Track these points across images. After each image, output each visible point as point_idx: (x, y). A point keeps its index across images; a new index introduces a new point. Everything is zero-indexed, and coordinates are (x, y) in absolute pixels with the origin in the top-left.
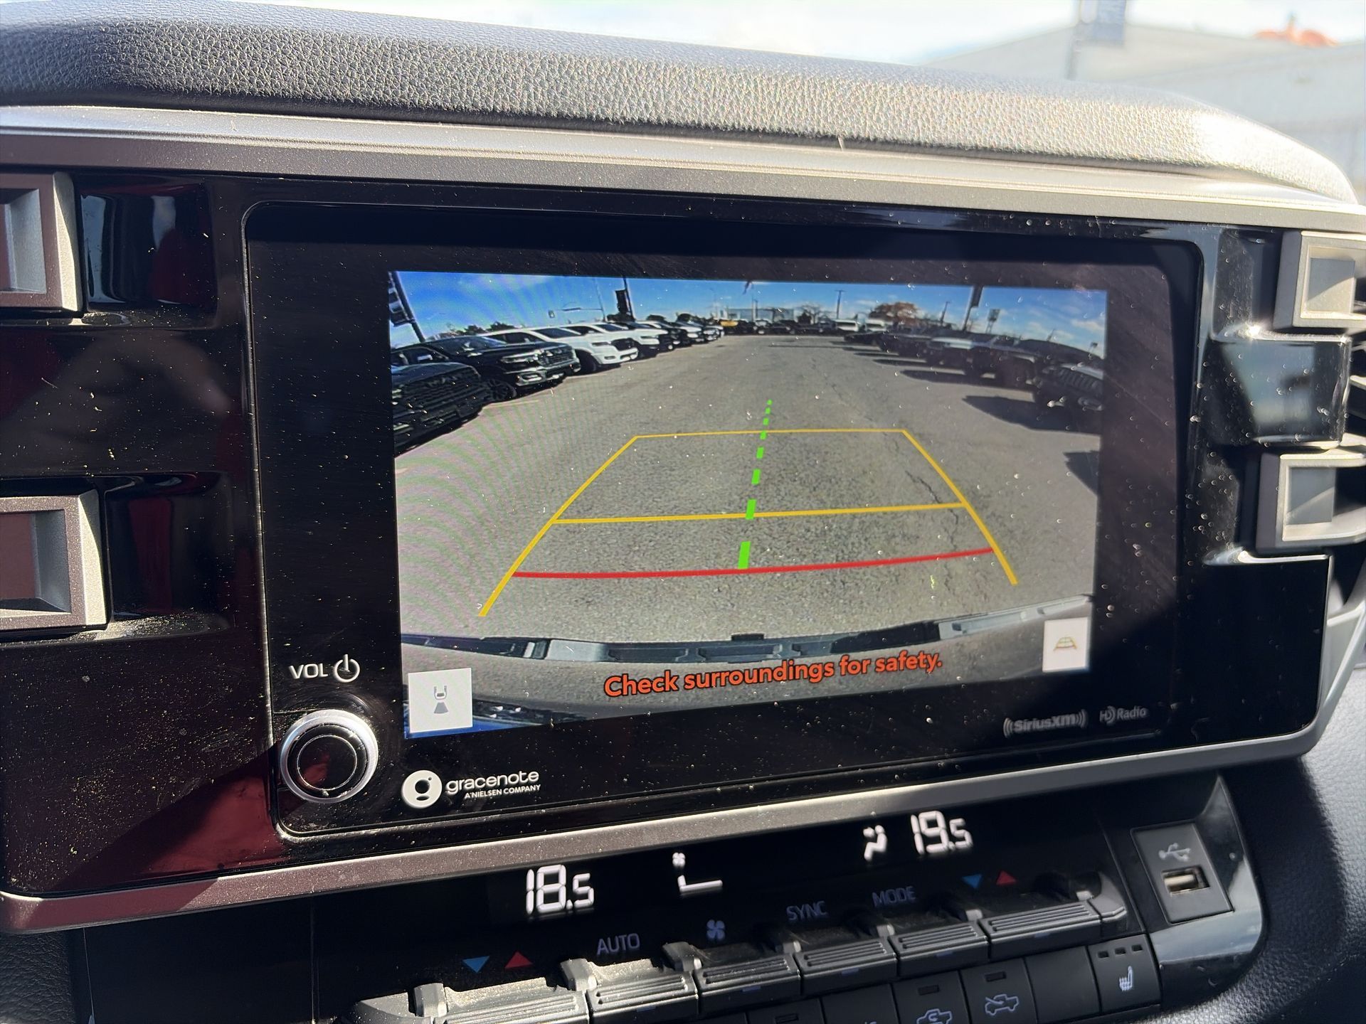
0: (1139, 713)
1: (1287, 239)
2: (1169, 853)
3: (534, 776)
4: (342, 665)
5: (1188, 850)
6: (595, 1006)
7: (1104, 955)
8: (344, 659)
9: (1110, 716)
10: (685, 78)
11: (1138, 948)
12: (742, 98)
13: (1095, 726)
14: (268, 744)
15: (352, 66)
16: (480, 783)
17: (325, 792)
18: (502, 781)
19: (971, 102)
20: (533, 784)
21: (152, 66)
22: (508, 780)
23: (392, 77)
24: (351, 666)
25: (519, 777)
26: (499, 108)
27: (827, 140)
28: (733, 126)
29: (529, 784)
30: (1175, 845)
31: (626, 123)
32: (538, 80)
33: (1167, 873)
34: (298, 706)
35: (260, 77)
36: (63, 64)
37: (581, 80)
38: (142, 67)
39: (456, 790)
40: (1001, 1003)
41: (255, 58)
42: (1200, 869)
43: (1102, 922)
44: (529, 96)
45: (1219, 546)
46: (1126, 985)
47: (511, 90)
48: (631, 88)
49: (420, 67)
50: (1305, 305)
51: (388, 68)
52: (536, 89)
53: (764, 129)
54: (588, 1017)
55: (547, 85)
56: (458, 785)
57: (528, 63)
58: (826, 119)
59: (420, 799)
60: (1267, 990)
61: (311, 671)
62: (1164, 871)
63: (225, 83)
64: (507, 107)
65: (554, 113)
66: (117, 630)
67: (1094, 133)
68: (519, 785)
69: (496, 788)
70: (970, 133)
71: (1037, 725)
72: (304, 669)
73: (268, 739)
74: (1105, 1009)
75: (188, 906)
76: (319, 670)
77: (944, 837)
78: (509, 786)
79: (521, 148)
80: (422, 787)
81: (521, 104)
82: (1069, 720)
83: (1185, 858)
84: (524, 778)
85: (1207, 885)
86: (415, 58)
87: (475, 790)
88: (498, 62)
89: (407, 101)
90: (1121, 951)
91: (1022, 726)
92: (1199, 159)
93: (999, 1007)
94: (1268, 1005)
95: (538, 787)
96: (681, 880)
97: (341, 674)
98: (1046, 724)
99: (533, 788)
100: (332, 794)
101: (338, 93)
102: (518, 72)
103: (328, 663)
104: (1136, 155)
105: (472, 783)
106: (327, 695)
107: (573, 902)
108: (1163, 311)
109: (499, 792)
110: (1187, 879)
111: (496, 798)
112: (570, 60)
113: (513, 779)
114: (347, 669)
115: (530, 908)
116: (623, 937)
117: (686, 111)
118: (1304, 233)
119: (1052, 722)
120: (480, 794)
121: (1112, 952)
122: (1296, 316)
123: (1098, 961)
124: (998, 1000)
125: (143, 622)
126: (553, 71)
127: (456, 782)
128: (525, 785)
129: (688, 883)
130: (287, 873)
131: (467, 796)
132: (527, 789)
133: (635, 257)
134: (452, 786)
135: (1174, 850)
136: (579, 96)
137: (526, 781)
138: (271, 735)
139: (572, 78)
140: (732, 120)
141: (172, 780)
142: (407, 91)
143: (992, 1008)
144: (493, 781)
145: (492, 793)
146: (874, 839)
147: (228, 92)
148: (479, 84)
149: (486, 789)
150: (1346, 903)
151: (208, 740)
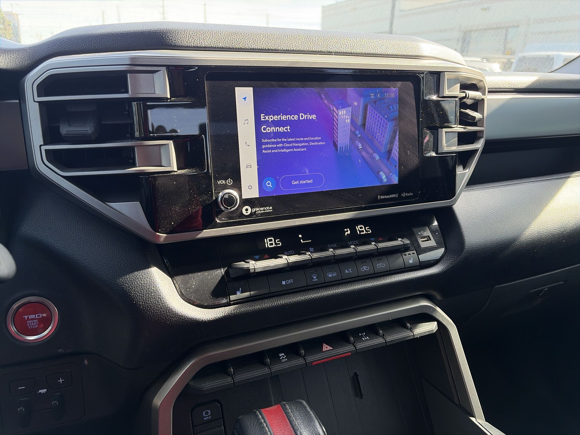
0: (411, 194)
1: (441, 74)
2: (421, 233)
3: (271, 208)
4: (229, 181)
5: (426, 232)
6: (288, 260)
7: (406, 255)
8: (229, 179)
9: (404, 195)
10: (296, 39)
11: (413, 253)
12: (309, 43)
13: (400, 197)
14: (213, 199)
15: (221, 39)
16: (259, 209)
17: (229, 208)
18: (264, 209)
19: (364, 42)
20: (271, 210)
21: (178, 40)
22: (265, 209)
23: (230, 41)
24: (230, 180)
25: (268, 208)
26: (254, 48)
27: (329, 53)
28: (308, 50)
29: (270, 210)
30: (423, 231)
31: (284, 50)
32: (263, 40)
33: (421, 238)
34: (219, 190)
35: (201, 42)
36: (156, 40)
37: (272, 40)
38: (175, 41)
39: (254, 211)
40: (381, 265)
41: (200, 38)
42: (429, 236)
43: (404, 244)
44: (261, 45)
45: (429, 152)
46: (411, 262)
47: (257, 43)
48: (284, 41)
49: (236, 38)
50: (447, 91)
51: (229, 39)
52: (262, 43)
53: (315, 51)
54: (287, 262)
55: (265, 41)
56: (255, 209)
57: (260, 36)
58: (329, 48)
59: (246, 213)
60: (446, 263)
61: (222, 182)
62: (420, 237)
63: (194, 44)
64: (256, 47)
65: (267, 49)
66: (180, 172)
67: (394, 49)
68: (268, 210)
69: (263, 210)
70: (364, 50)
71: (386, 197)
72: (220, 181)
73: (213, 198)
74: (406, 267)
75: (197, 237)
76: (224, 182)
77: (364, 230)
78: (266, 210)
79: (264, 58)
80: (247, 210)
81: (259, 47)
82: (394, 196)
83: (425, 234)
84: (269, 208)
85: (431, 240)
86: (235, 36)
87: (258, 211)
88: (253, 36)
89: (234, 47)
90: (409, 254)
91: (382, 197)
92: (420, 54)
93: (381, 266)
94: (446, 267)
95: (272, 210)
96: (302, 240)
97: (228, 182)
98: (388, 197)
99: (271, 211)
100: (231, 208)
101: (219, 45)
102: (258, 39)
103: (226, 180)
104: (404, 54)
105: (257, 209)
106: (225, 187)
107: (277, 245)
108: (412, 93)
109: (264, 211)
110: (426, 239)
111: (263, 213)
112: (269, 35)
113: (267, 208)
114: (230, 182)
115: (267, 246)
116: (290, 251)
117: (297, 47)
118: (445, 73)
119: (390, 196)
120: (259, 212)
121: (407, 254)
122: (444, 94)
123: (404, 256)
124: (380, 264)
125: (185, 170)
126: (266, 38)
127: (254, 209)
128: (269, 210)
129: (303, 241)
130: (218, 229)
131: (257, 212)
132: (270, 211)
133: (289, 83)
134: (253, 210)
135: (422, 232)
136: (272, 44)
137: (269, 209)
138: (214, 197)
139: (270, 40)
140: (308, 49)
141: (193, 207)
142: (233, 44)
143: (379, 266)
144: (262, 209)
145: (262, 212)
146: (347, 231)
147: (194, 46)
148: (250, 42)
149: (261, 211)
150: (465, 242)
151: (201, 198)
